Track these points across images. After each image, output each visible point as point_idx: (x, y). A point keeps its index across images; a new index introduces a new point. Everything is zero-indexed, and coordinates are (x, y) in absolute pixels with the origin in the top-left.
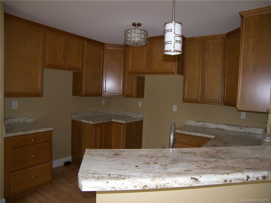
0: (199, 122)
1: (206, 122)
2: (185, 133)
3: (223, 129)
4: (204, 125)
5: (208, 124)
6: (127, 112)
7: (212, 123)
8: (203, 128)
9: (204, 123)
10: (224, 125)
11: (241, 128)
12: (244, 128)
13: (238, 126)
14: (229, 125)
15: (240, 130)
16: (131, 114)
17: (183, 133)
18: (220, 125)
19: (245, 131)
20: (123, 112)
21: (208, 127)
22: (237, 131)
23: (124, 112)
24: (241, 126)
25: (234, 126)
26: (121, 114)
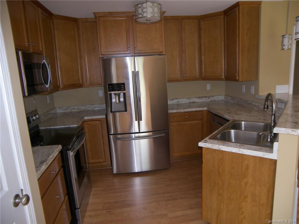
0: (173, 100)
1: (179, 99)
2: (181, 111)
3: (194, 102)
4: (178, 102)
5: (181, 100)
6: (83, 106)
7: (185, 98)
8: (178, 105)
9: (178, 99)
10: (195, 98)
11: (208, 98)
12: (210, 98)
13: (206, 97)
14: (199, 98)
15: (208, 100)
16: (89, 107)
17: (179, 111)
18: (192, 99)
19: (212, 100)
20: (77, 107)
21: (181, 103)
22: (206, 101)
23: (79, 107)
24: (208, 96)
25: (203, 97)
26: (73, 110)
